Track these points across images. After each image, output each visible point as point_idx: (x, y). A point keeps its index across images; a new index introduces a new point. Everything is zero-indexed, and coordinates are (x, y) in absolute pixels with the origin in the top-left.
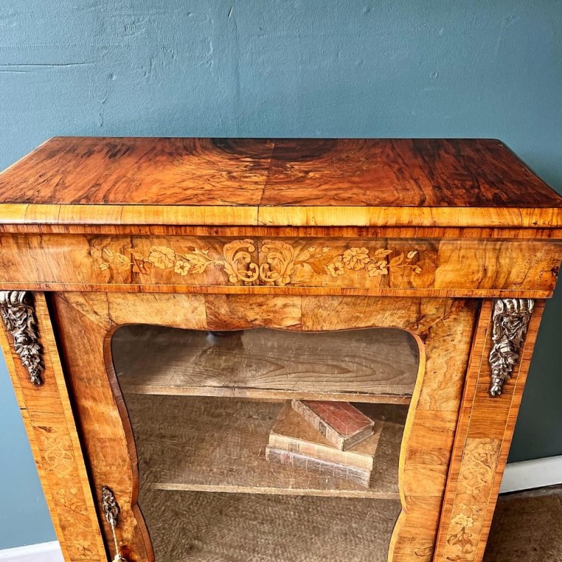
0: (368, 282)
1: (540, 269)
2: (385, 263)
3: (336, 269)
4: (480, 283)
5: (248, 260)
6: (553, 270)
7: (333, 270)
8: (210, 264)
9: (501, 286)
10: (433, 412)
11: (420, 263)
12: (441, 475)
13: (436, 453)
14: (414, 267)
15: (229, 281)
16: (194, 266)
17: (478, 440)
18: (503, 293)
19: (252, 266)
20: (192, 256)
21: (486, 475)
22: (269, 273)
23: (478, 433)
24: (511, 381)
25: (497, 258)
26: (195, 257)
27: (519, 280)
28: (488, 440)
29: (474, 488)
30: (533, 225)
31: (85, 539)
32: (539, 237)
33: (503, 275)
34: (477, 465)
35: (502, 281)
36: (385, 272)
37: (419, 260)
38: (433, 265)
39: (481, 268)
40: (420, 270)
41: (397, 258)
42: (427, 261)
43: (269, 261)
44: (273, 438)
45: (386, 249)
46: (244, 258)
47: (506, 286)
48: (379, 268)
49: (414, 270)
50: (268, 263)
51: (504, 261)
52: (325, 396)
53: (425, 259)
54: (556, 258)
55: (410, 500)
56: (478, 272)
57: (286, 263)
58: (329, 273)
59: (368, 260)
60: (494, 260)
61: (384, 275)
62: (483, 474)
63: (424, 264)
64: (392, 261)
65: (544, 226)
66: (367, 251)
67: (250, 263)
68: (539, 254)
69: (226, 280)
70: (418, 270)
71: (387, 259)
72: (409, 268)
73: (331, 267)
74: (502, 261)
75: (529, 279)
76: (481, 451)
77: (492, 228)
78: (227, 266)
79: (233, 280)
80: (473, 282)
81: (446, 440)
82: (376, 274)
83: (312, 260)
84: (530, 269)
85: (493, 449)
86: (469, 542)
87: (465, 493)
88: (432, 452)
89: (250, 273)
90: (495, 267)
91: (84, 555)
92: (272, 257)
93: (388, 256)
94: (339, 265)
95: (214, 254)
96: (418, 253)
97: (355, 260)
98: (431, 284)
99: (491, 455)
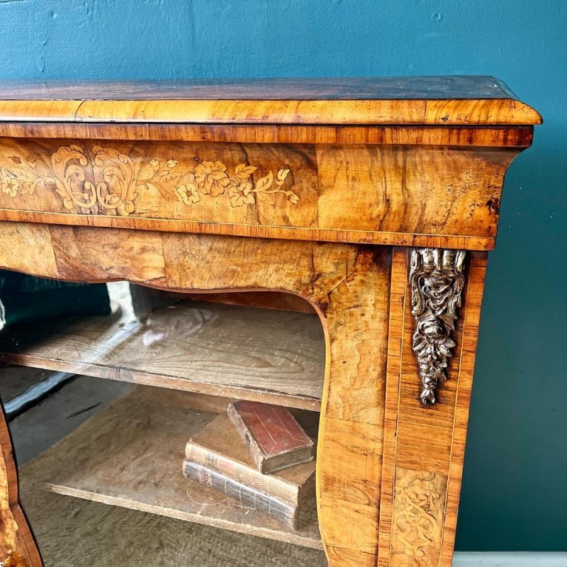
0: (231, 214)
1: (469, 201)
2: (249, 186)
3: (189, 194)
4: (381, 222)
5: (82, 178)
6: (489, 203)
7: (184, 195)
8: (39, 182)
9: (414, 228)
10: (350, 423)
11: (296, 188)
12: (371, 520)
13: (361, 487)
14: (288, 193)
15: (63, 206)
16: (22, 186)
17: (412, 473)
18: (417, 239)
19: (87, 185)
20: (19, 170)
21: (430, 529)
22: (108, 197)
23: (412, 462)
24: (450, 384)
25: (403, 182)
26: (23, 172)
27: (439, 219)
28: (426, 474)
29: (415, 548)
30: (441, 122)
32: (454, 142)
33: (414, 210)
34: (415, 512)
35: (414, 220)
36: (251, 200)
37: (293, 184)
38: (313, 191)
39: (381, 198)
40: (297, 198)
41: (264, 179)
42: (305, 185)
43: (107, 179)
45: (248, 164)
46: (77, 175)
47: (421, 227)
48: (242, 193)
49: (289, 198)
50: (106, 183)
51: (415, 187)
52: (225, 391)
53: (301, 182)
54: (492, 183)
55: (333, 552)
56: (378, 204)
57: (126, 183)
58: (180, 199)
59: (227, 181)
60: (398, 185)
61: (250, 205)
62: (425, 527)
63: (302, 190)
64: (259, 183)
65: (459, 122)
66: (225, 169)
67: (84, 182)
68: (464, 176)
69: (61, 205)
70: (295, 199)
71: (252, 178)
72: (282, 195)
73: (182, 190)
74: (411, 187)
75: (454, 217)
76: (418, 490)
77: (382, 126)
78: (59, 185)
79: (68, 205)
80: (371, 219)
81: (372, 469)
82: (240, 203)
83: (156, 179)
84: (453, 201)
85: (436, 490)
87: (404, 553)
88: (355, 484)
89: (86, 196)
90: (401, 197)
92: (108, 173)
93: (252, 175)
94: (192, 187)
95: (43, 169)
96: (291, 172)
97: (211, 180)
98: (313, 221)
99: (433, 499)
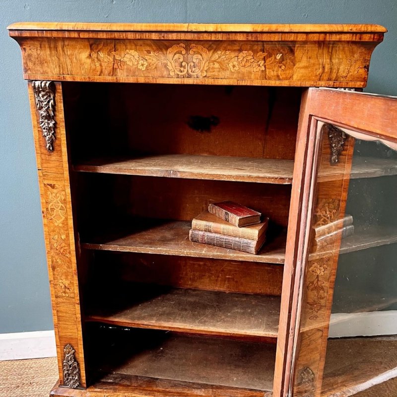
0: (253, 75)
1: (357, 66)
2: (263, 62)
3: (234, 66)
4: (320, 76)
5: (181, 60)
6: (365, 67)
7: (232, 67)
8: (159, 63)
9: (334, 79)
11: (284, 62)
14: (280, 65)
15: (169, 74)
16: (149, 65)
17: (324, 200)
18: (335, 84)
19: (184, 64)
20: (149, 57)
21: (331, 229)
22: (194, 69)
23: (325, 195)
24: (344, 152)
25: (331, 59)
26: (151, 58)
27: (344, 75)
28: (331, 200)
29: (323, 241)
30: (350, 31)
31: (66, 279)
32: (354, 39)
33: (334, 71)
34: (325, 221)
35: (334, 76)
36: (263, 68)
37: (283, 60)
38: (292, 64)
39: (321, 66)
40: (284, 67)
41: (270, 59)
42: (288, 61)
43: (194, 61)
44: (195, 222)
45: (264, 52)
46: (179, 58)
47: (336, 80)
48: (259, 66)
49: (281, 67)
50: (193, 62)
51: (335, 61)
53: (287, 60)
54: (366, 58)
56: (319, 69)
57: (204, 62)
58: (229, 69)
59: (253, 60)
60: (328, 61)
61: (263, 71)
63: (286, 63)
64: (267, 61)
65: (356, 31)
66: (252, 54)
67: (182, 62)
68: (356, 56)
70: (283, 67)
71: (264, 59)
72: (277, 66)
73: (231, 65)
74: (333, 61)
75: (351, 74)
76: (327, 209)
77: (325, 33)
78: (169, 64)
79: (172, 74)
80: (316, 76)
82: (258, 70)
83: (219, 60)
84: (351, 66)
85: (335, 208)
86: (322, 288)
89: (182, 69)
90: (329, 65)
91: (65, 292)
92: (195, 58)
93: (264, 57)
94: (235, 63)
95: (162, 56)
96: (283, 55)
97: (245, 60)
98: (291, 77)
99: (333, 213)
